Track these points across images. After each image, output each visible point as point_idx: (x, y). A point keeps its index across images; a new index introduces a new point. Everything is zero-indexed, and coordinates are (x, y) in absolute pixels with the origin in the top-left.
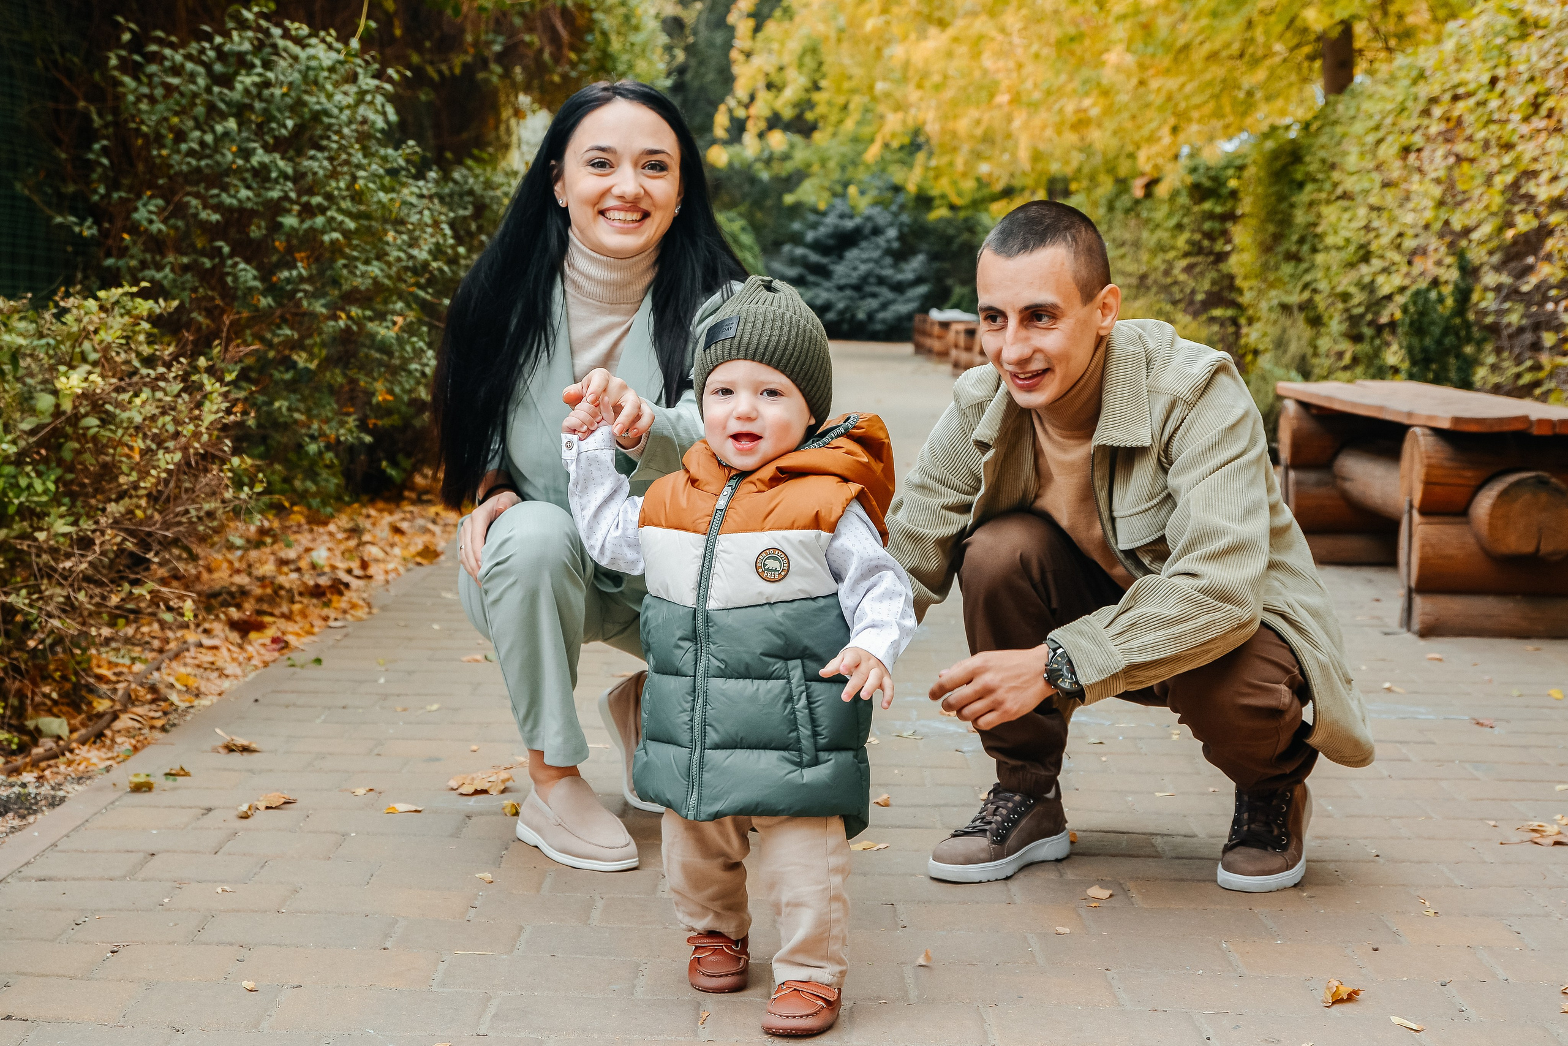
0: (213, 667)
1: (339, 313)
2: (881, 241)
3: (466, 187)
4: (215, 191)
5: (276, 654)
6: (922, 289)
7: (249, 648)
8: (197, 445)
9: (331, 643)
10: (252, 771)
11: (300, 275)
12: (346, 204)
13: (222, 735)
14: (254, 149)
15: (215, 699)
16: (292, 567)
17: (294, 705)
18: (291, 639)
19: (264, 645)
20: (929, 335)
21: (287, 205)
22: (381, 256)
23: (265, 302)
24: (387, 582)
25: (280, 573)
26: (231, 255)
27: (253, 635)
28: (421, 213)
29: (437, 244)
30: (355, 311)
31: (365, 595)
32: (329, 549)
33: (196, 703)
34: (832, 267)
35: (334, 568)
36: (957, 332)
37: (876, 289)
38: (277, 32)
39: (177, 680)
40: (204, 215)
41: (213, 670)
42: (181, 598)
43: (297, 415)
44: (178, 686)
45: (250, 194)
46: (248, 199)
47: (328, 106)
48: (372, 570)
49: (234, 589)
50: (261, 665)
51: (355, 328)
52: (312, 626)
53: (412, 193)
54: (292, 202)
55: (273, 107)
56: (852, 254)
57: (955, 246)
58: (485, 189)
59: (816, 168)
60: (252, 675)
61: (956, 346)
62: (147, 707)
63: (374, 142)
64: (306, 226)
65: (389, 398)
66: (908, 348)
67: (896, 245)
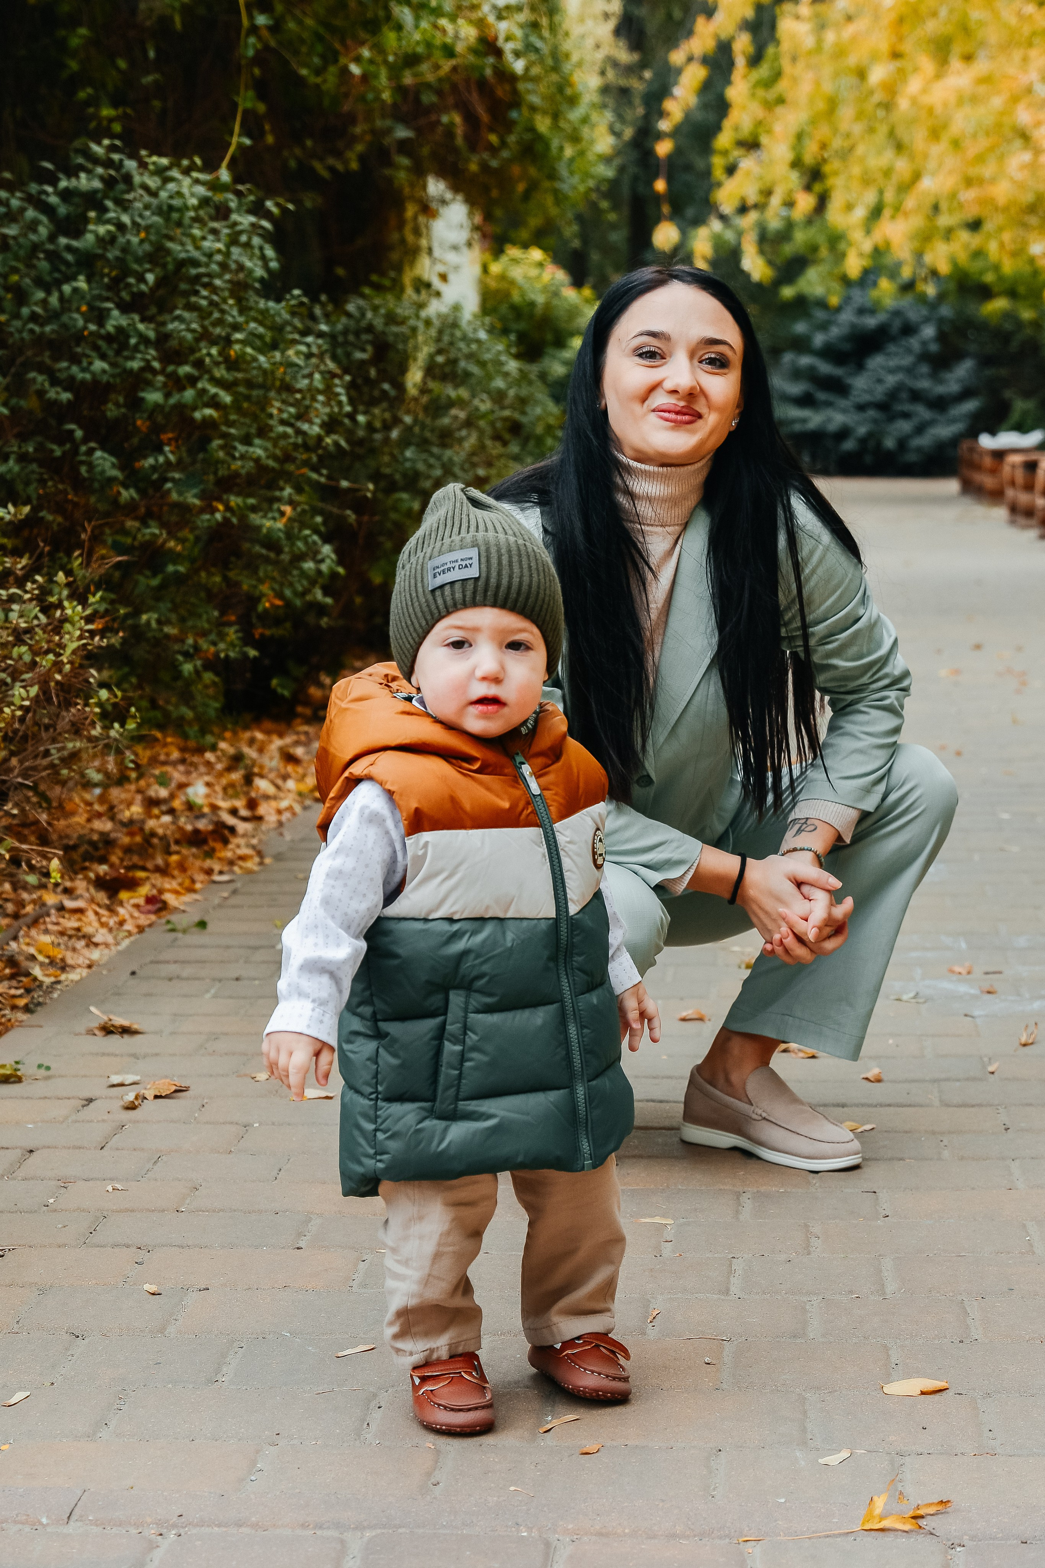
0: (78, 934)
1: (215, 504)
2: (914, 343)
3: (364, 324)
4: (64, 364)
5: (153, 917)
6: (970, 406)
7: (121, 911)
8: (58, 677)
9: (217, 901)
10: (135, 1056)
11: (168, 462)
12: (220, 372)
13: (98, 1015)
14: (109, 310)
15: (85, 972)
16: (164, 808)
17: (178, 977)
18: (169, 897)
19: (137, 906)
20: (977, 467)
21: (149, 376)
22: (263, 432)
23: (126, 494)
24: (280, 824)
25: (150, 816)
26: (85, 440)
27: (124, 895)
28: (310, 376)
29: (331, 416)
30: (235, 500)
31: (254, 841)
32: (208, 784)
33: (63, 977)
34: (849, 381)
35: (215, 808)
36: (1013, 466)
37: (907, 407)
38: (131, 165)
39: (40, 952)
40: (52, 394)
41: (79, 938)
42: (45, 856)
43: (167, 629)
44: (41, 958)
45: (105, 366)
46: (104, 371)
47: (196, 254)
48: (263, 809)
49: (95, 837)
50: (135, 930)
51: (234, 520)
52: (193, 881)
53: (298, 353)
54: (154, 372)
55: (129, 258)
56: (876, 362)
57: (1014, 346)
58: (386, 324)
59: (824, 252)
60: (126, 943)
61: (1013, 483)
62: (6, 983)
63: (251, 293)
64: (172, 401)
65: (278, 602)
66: (952, 486)
67: (934, 348)
